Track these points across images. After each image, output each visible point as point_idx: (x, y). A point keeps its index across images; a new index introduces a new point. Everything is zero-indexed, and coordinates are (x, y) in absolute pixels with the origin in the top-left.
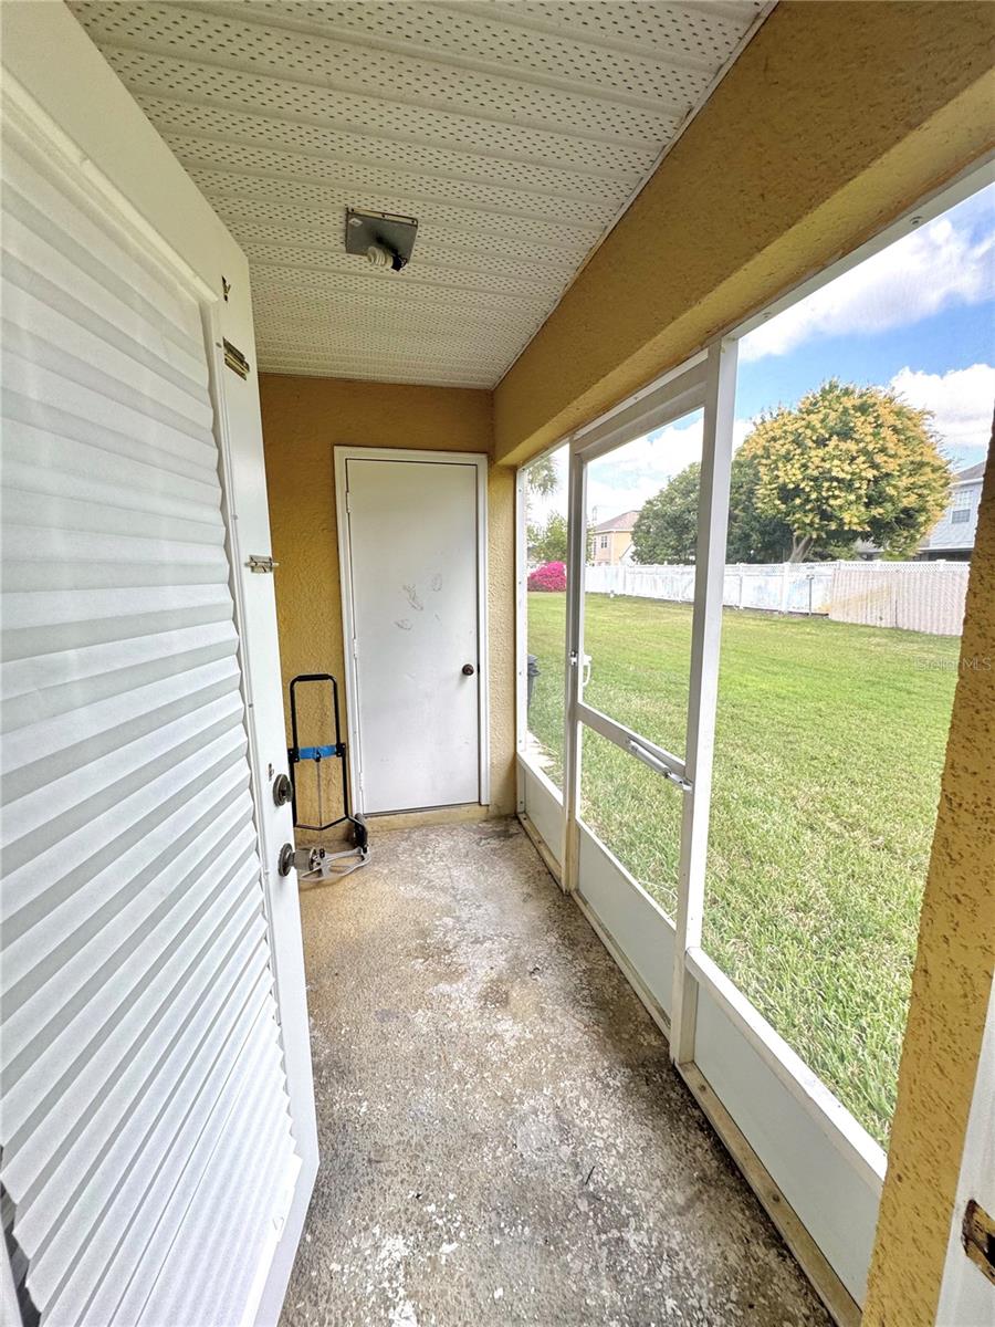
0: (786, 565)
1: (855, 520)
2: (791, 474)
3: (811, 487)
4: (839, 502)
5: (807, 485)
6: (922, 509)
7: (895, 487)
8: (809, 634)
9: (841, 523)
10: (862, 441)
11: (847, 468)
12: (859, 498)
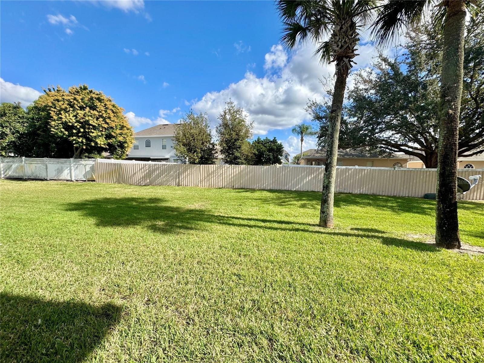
0: (72, 159)
1: (102, 143)
2: (69, 118)
3: (80, 126)
4: (94, 135)
5: (78, 125)
6: (126, 142)
7: (115, 133)
8: (87, 189)
9: (96, 143)
10: (100, 112)
11: (96, 122)
12: (102, 135)
